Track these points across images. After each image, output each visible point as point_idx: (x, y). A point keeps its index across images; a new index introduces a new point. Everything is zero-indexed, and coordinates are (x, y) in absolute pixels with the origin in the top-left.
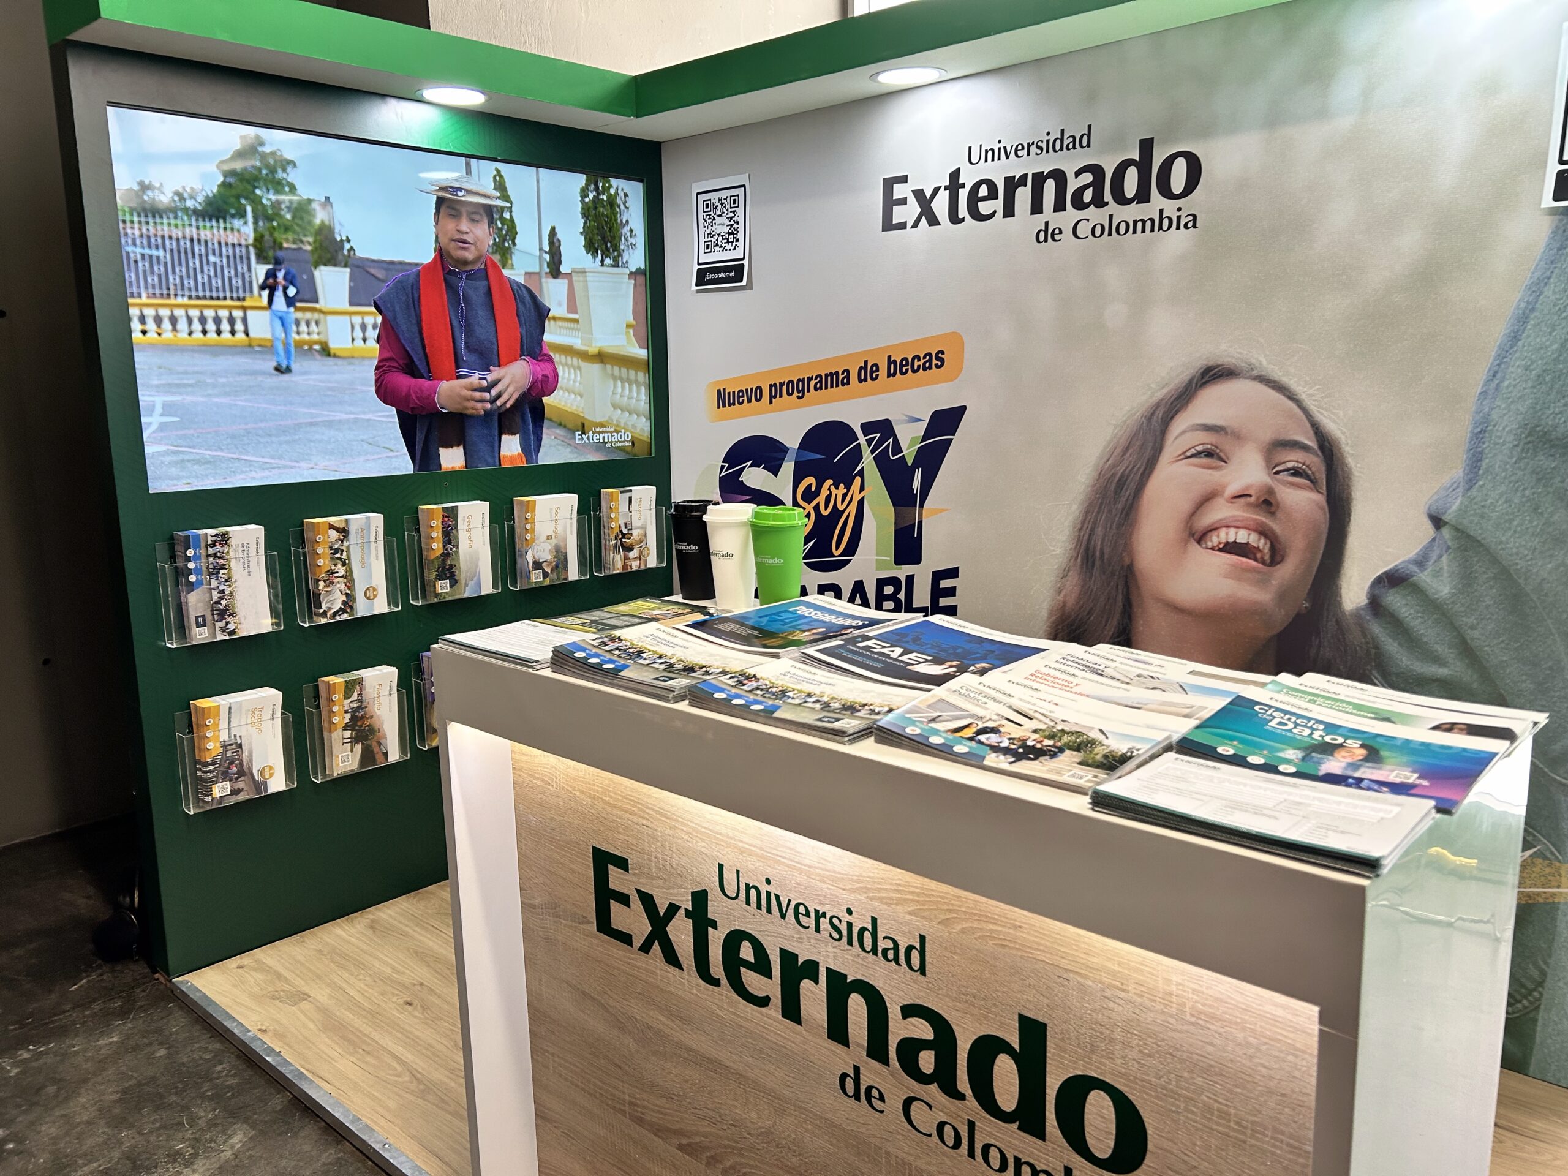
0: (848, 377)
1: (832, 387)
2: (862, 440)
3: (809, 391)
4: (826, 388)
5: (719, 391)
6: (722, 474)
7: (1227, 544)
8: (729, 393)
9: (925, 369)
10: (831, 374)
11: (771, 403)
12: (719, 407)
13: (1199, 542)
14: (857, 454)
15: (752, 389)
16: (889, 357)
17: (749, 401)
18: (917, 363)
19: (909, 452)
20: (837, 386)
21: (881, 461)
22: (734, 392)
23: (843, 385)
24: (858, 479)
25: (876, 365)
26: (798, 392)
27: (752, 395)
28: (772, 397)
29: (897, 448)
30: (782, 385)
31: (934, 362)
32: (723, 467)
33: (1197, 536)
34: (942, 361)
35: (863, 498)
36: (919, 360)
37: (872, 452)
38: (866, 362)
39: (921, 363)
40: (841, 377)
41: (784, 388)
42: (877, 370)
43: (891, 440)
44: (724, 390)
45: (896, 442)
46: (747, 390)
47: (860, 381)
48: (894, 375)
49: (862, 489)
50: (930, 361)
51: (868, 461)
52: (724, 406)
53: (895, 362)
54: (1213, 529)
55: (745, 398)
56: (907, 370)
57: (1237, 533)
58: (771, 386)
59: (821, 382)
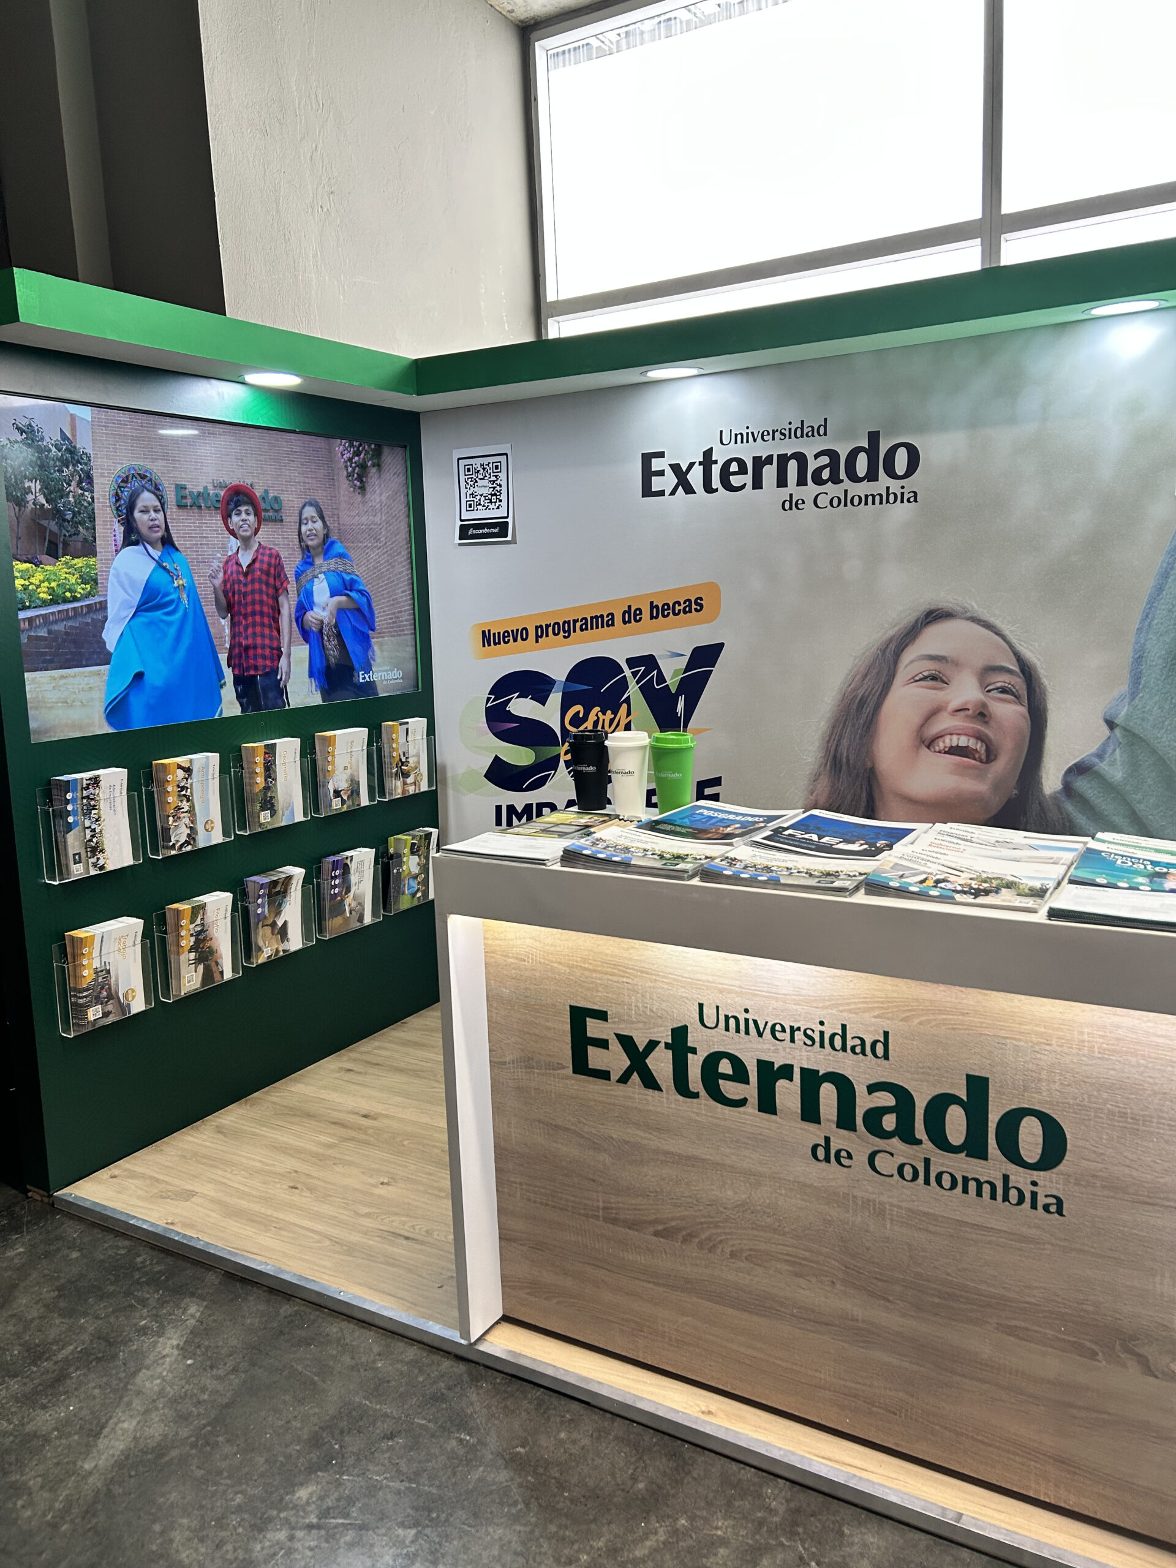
0: (613, 619)
1: (597, 627)
2: (628, 672)
3: (574, 631)
4: (592, 628)
5: (484, 632)
6: (489, 705)
7: (952, 747)
8: (494, 634)
9: (685, 612)
10: (596, 617)
11: (537, 641)
12: (484, 646)
13: (928, 747)
14: (623, 684)
15: (517, 630)
16: (652, 603)
17: (515, 640)
18: (677, 608)
19: (672, 681)
20: (603, 626)
21: (647, 691)
22: (499, 633)
23: (608, 626)
24: (624, 706)
25: (640, 609)
26: (565, 632)
27: (521, 635)
28: (538, 638)
29: (661, 678)
30: (548, 626)
31: (694, 606)
32: (489, 699)
33: (927, 743)
34: (701, 606)
35: (630, 722)
36: (680, 605)
37: (638, 683)
38: (630, 607)
39: (681, 608)
40: (606, 619)
41: (550, 629)
42: (641, 613)
43: (655, 672)
44: (489, 631)
45: (660, 673)
46: (512, 631)
47: (625, 622)
48: (657, 617)
49: (629, 714)
50: (690, 606)
51: (633, 690)
52: (489, 645)
53: (657, 607)
54: (939, 736)
55: (511, 638)
56: (669, 614)
57: (958, 739)
58: (537, 628)
59: (586, 624)
